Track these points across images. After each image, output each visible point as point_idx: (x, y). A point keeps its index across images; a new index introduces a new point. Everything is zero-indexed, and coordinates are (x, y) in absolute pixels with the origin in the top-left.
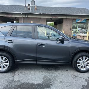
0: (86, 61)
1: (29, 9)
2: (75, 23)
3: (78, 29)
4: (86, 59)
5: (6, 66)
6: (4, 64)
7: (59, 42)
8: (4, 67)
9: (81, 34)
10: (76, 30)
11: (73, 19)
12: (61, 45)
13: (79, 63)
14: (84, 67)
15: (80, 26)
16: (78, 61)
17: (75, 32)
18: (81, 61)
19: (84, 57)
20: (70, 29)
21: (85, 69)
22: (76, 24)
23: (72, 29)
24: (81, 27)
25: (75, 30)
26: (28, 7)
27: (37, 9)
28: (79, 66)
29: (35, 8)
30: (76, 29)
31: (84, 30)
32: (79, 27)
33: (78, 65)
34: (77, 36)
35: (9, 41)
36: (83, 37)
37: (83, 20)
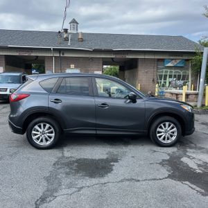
0: (171, 129)
1: (67, 39)
2: (163, 68)
3: (168, 80)
4: (169, 125)
5: (50, 137)
6: (46, 135)
7: (129, 101)
8: (47, 140)
9: (174, 91)
10: (165, 82)
11: (159, 60)
12: (132, 105)
13: (159, 132)
14: (168, 139)
15: (173, 74)
16: (159, 129)
17: (163, 86)
18: (162, 129)
19: (167, 124)
20: (153, 80)
21: (169, 141)
22: (164, 70)
23: (156, 80)
24: (175, 76)
25: (163, 81)
26: (65, 36)
27: (82, 40)
28: (160, 137)
29: (80, 37)
30: (165, 79)
31: (179, 82)
32: (170, 76)
33: (158, 135)
34: (167, 94)
35: (56, 100)
36: (177, 95)
37: (178, 61)
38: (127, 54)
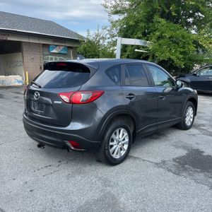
2: (48, 55)
22: (50, 57)
37: (62, 48)
38: (8, 35)
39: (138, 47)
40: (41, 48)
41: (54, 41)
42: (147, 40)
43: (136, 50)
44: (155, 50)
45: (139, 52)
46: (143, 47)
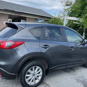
6: (36, 76)
11: (35, 19)
35: (45, 46)
37: (43, 20)
38: (21, 14)
39: (75, 21)
40: (34, 20)
41: (40, 17)
42: (81, 18)
43: (74, 23)
44: (84, 23)
45: (76, 24)
46: (78, 21)
